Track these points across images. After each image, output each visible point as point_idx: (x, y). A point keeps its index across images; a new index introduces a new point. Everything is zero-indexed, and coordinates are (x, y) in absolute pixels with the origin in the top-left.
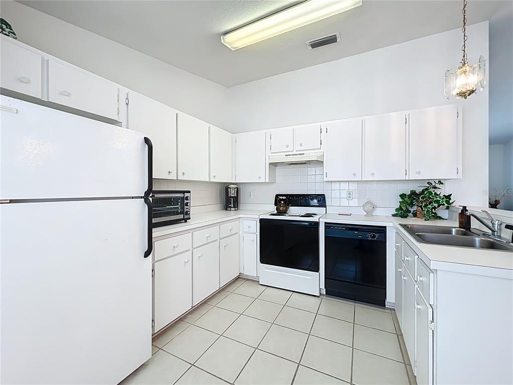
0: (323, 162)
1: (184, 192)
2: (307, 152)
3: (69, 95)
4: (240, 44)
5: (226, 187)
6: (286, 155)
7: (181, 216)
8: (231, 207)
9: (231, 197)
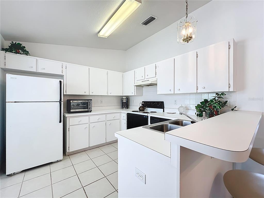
0: (157, 84)
1: (88, 100)
2: (150, 79)
3: (44, 69)
4: (107, 35)
5: (121, 98)
6: (142, 82)
7: (87, 110)
8: (123, 107)
9: (123, 102)
